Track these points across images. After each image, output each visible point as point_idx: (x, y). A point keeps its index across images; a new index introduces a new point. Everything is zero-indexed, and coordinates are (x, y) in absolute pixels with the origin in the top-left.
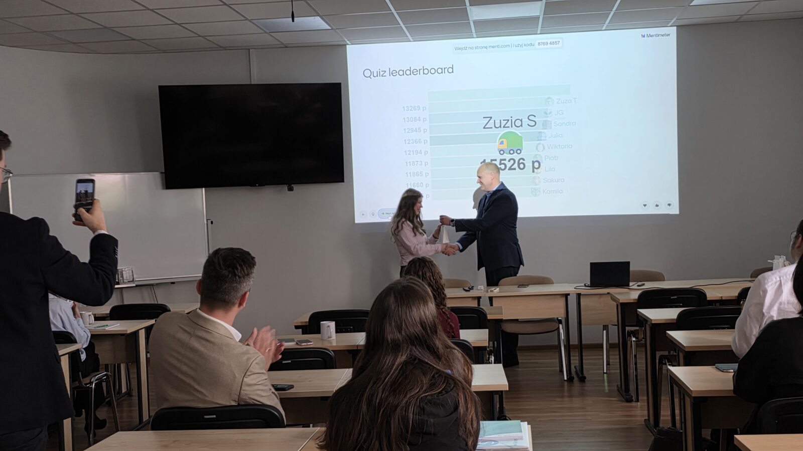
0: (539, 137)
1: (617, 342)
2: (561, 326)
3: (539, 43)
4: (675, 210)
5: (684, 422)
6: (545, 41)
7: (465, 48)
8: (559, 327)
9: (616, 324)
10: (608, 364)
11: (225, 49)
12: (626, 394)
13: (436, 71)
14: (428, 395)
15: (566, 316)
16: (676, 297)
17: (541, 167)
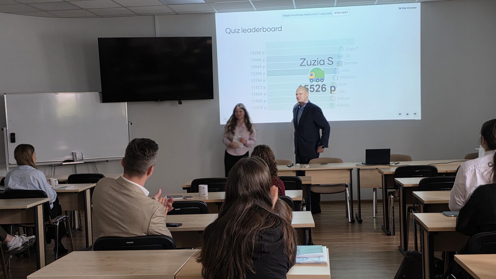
0: (335, 71)
1: (382, 199)
2: (347, 189)
3: (335, 13)
4: (419, 117)
5: (423, 247)
6: (339, 11)
7: (289, 15)
8: (346, 190)
9: (382, 187)
10: (376, 212)
11: (139, 15)
12: (387, 230)
13: (271, 30)
14: (264, 229)
15: (350, 183)
16: (418, 171)
17: (336, 90)
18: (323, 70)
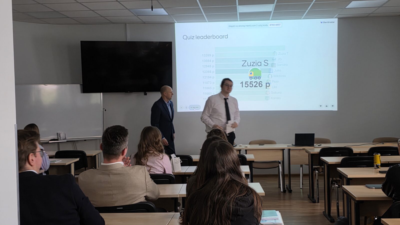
0: (269, 71)
1: (308, 173)
3: (270, 25)
4: (335, 109)
6: (273, 24)
7: (234, 26)
8: (279, 166)
10: (302, 184)
11: (114, 23)
13: (219, 37)
15: (283, 160)
16: (338, 151)
17: (270, 86)
18: (260, 70)
